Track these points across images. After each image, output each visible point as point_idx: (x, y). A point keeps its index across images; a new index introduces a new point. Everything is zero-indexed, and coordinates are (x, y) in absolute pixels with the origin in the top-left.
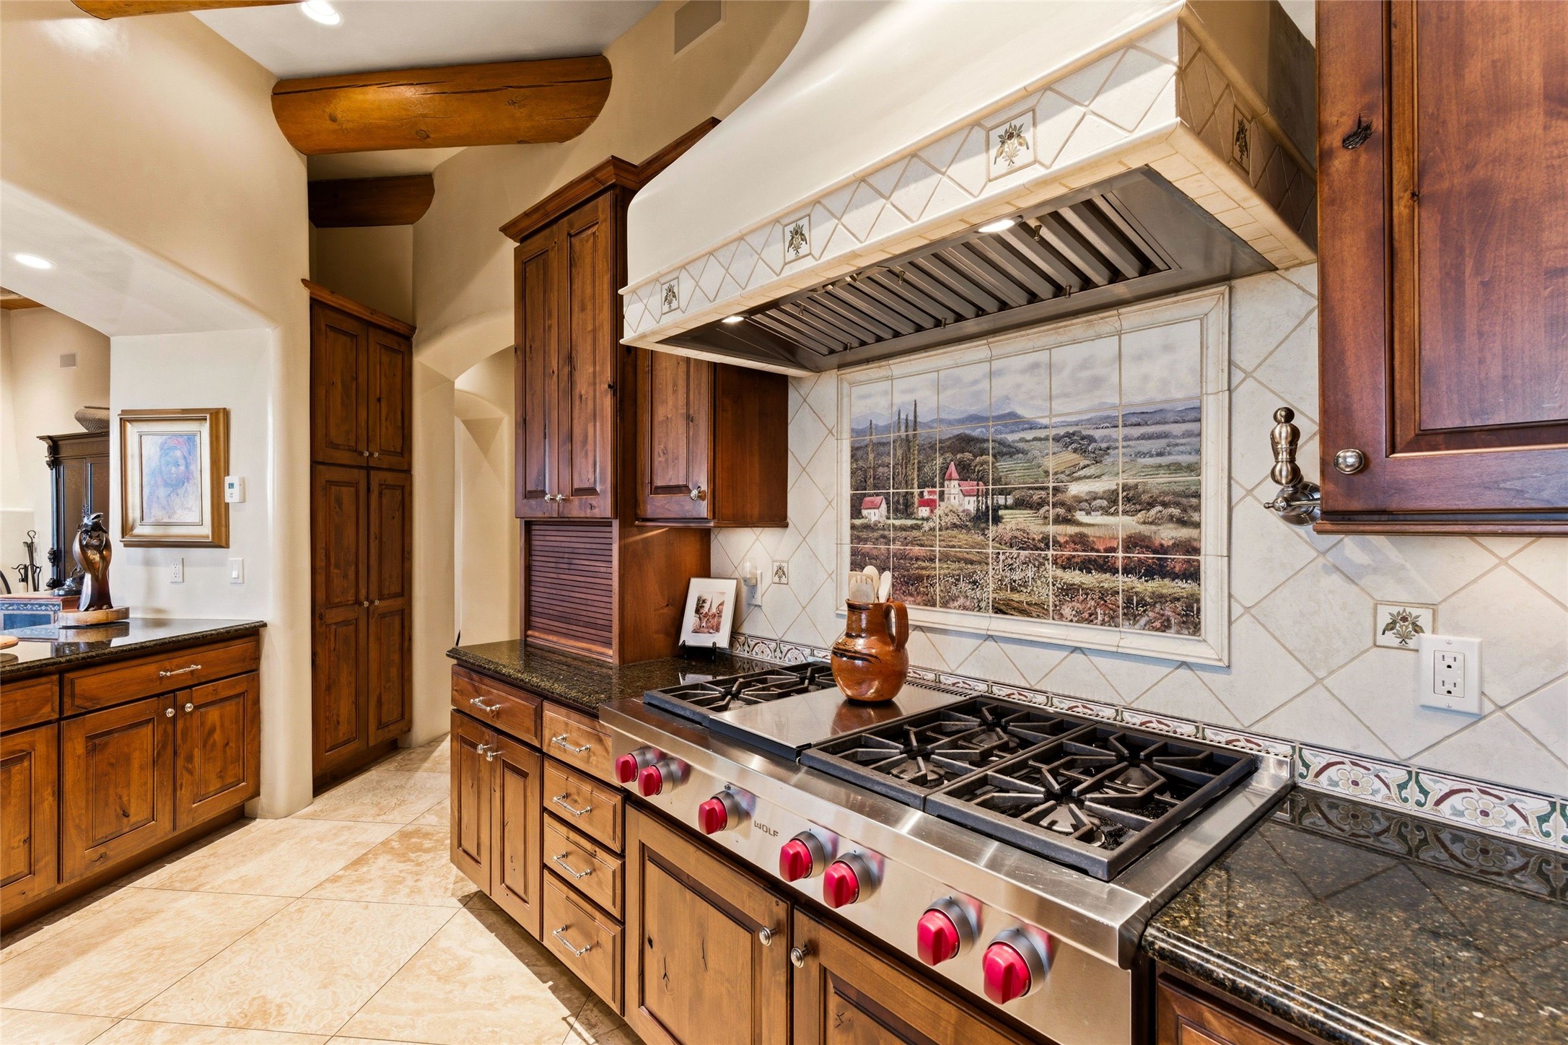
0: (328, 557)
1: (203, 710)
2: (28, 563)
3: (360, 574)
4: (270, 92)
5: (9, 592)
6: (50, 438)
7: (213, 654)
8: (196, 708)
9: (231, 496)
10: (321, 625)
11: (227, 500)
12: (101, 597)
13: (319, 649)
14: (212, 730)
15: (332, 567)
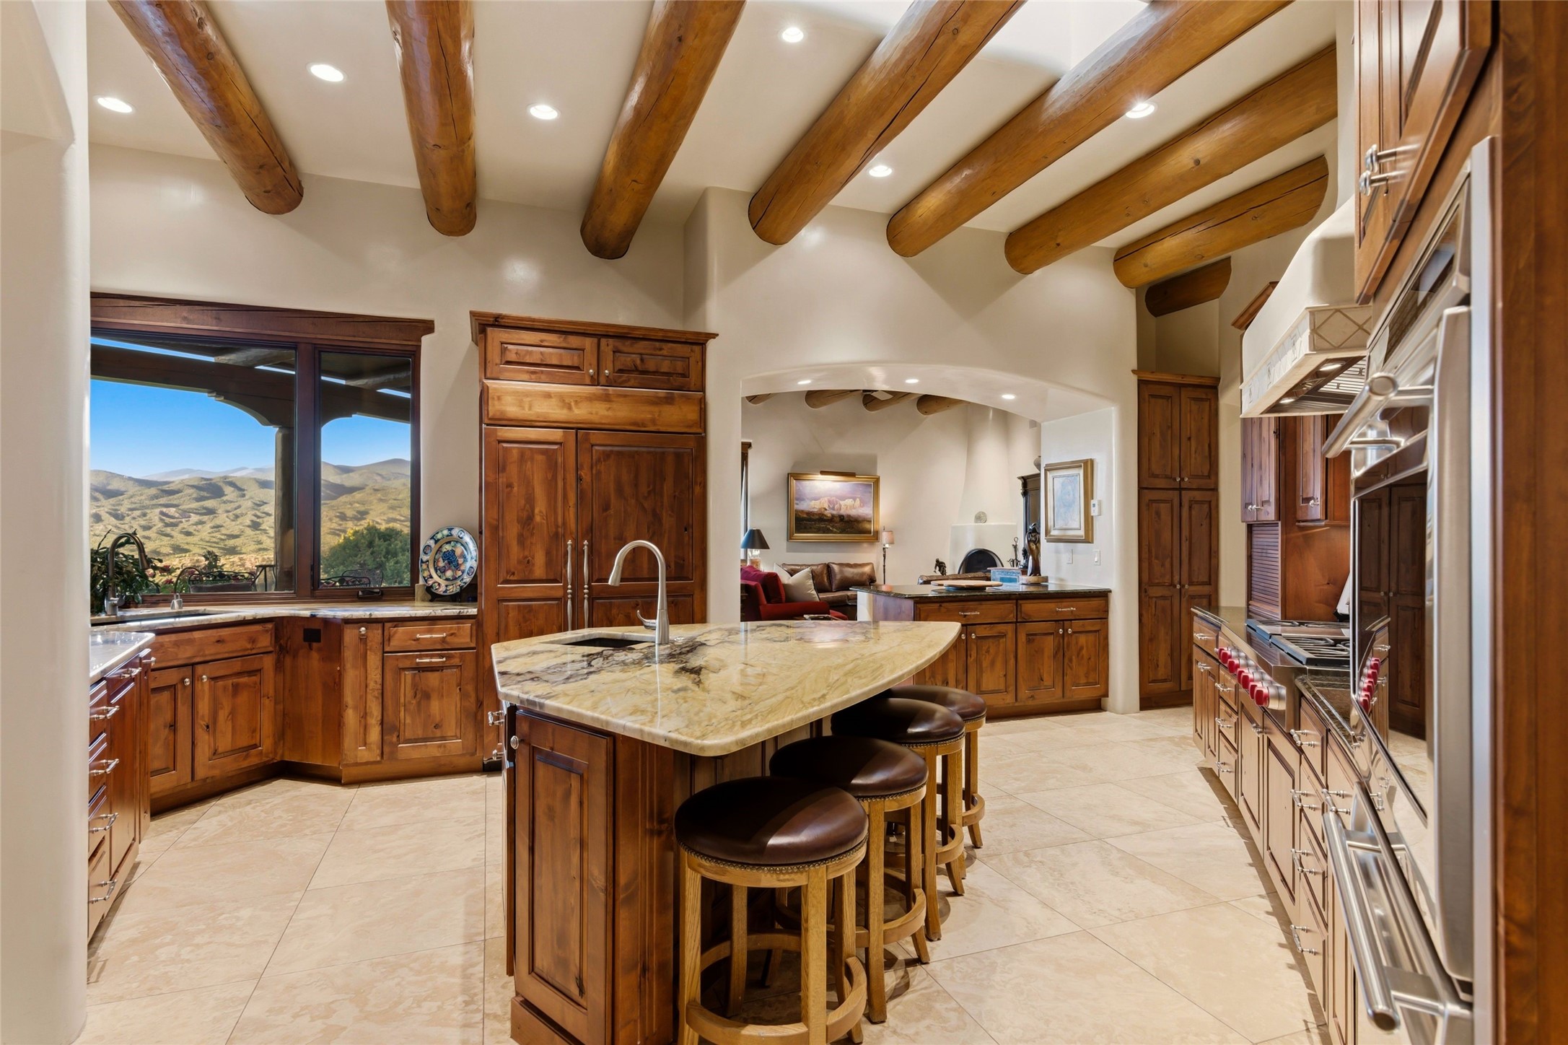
0: (1150, 551)
1: (1077, 635)
2: (1014, 558)
3: (1174, 564)
4: (1113, 261)
5: (1003, 566)
6: (1023, 477)
7: (1083, 603)
8: (1074, 632)
9: (1094, 512)
10: (1146, 596)
11: (1092, 515)
12: (1036, 570)
13: (1144, 612)
14: (1082, 648)
15: (1153, 558)
